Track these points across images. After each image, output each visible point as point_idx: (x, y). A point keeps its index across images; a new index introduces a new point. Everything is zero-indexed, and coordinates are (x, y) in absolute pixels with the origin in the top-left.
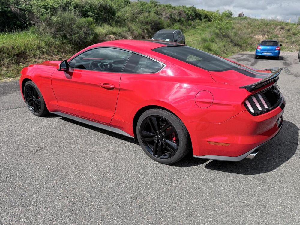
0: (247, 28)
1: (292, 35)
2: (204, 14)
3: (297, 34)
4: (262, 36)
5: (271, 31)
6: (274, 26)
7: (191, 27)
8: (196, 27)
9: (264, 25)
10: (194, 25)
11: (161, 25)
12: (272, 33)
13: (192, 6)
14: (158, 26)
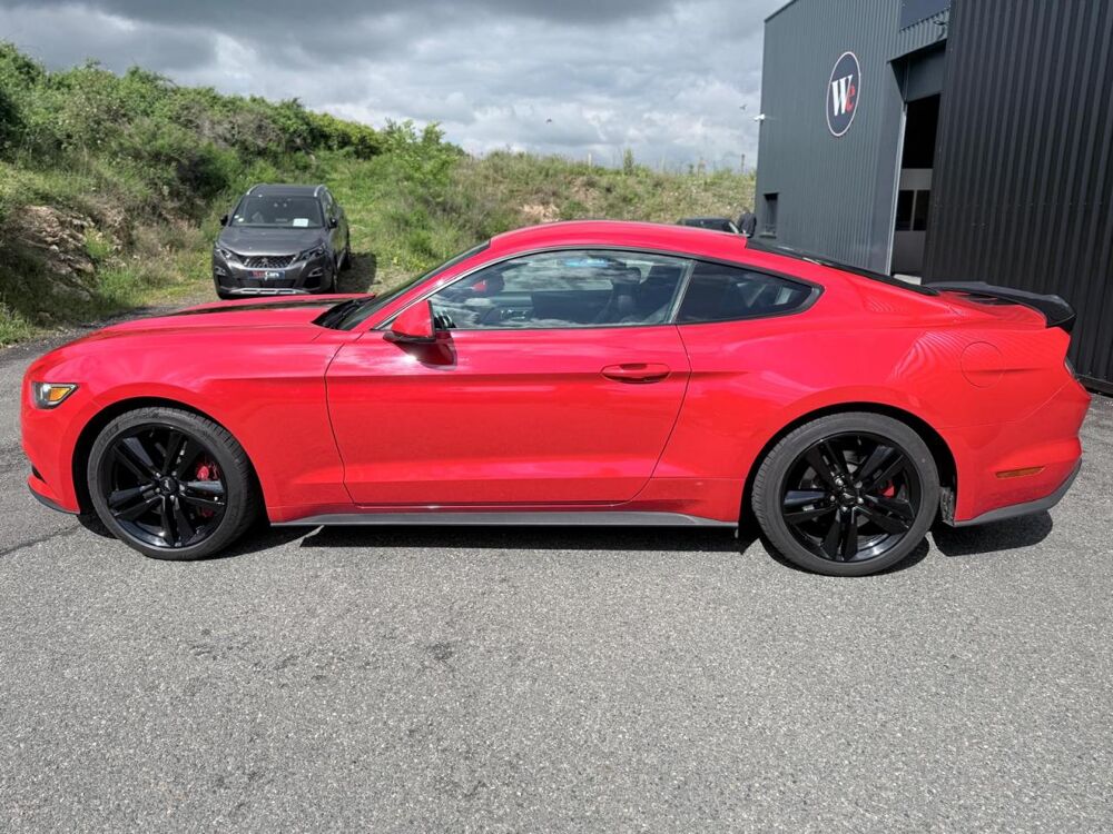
0: (494, 182)
1: (621, 204)
2: (336, 129)
3: (631, 200)
4: (541, 208)
5: (563, 191)
6: (565, 178)
7: (308, 175)
8: (328, 176)
9: (540, 173)
10: (318, 167)
11: (211, 167)
12: (567, 199)
13: (292, 100)
14: (201, 168)
